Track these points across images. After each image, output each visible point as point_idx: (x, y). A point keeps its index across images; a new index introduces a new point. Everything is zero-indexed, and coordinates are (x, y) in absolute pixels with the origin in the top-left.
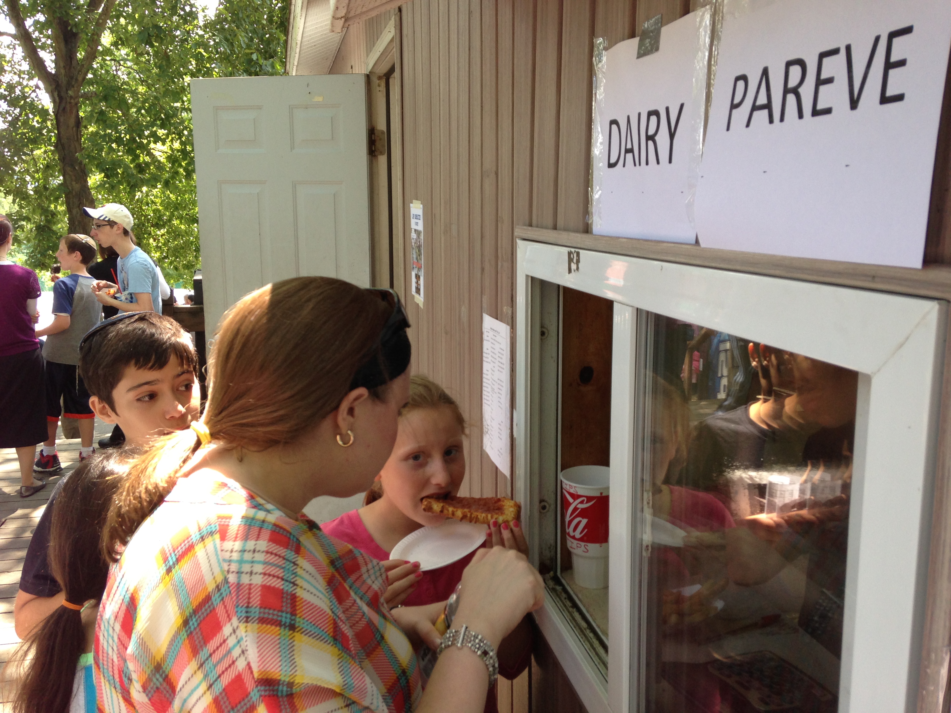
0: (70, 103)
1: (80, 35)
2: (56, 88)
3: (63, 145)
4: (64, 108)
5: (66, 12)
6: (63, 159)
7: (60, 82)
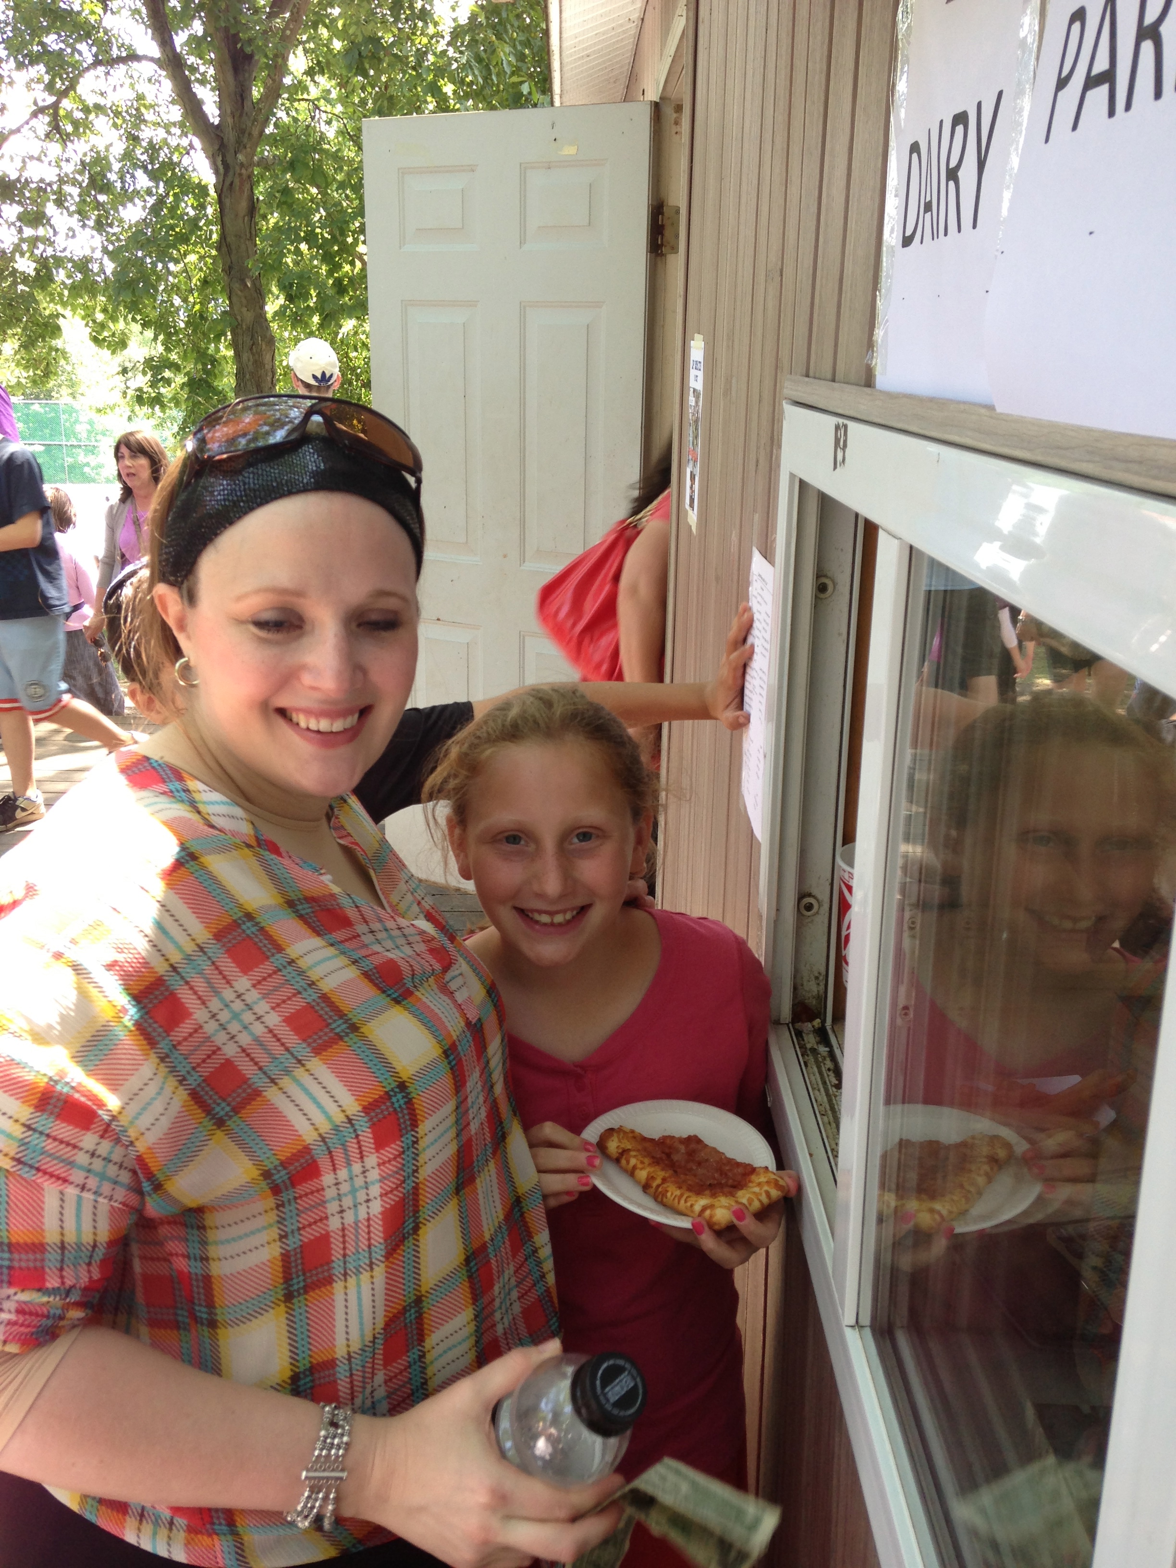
0: (240, 175)
1: (256, 57)
2: (219, 149)
3: (228, 246)
4: (231, 184)
5: (235, 18)
6: (229, 270)
7: (225, 140)
